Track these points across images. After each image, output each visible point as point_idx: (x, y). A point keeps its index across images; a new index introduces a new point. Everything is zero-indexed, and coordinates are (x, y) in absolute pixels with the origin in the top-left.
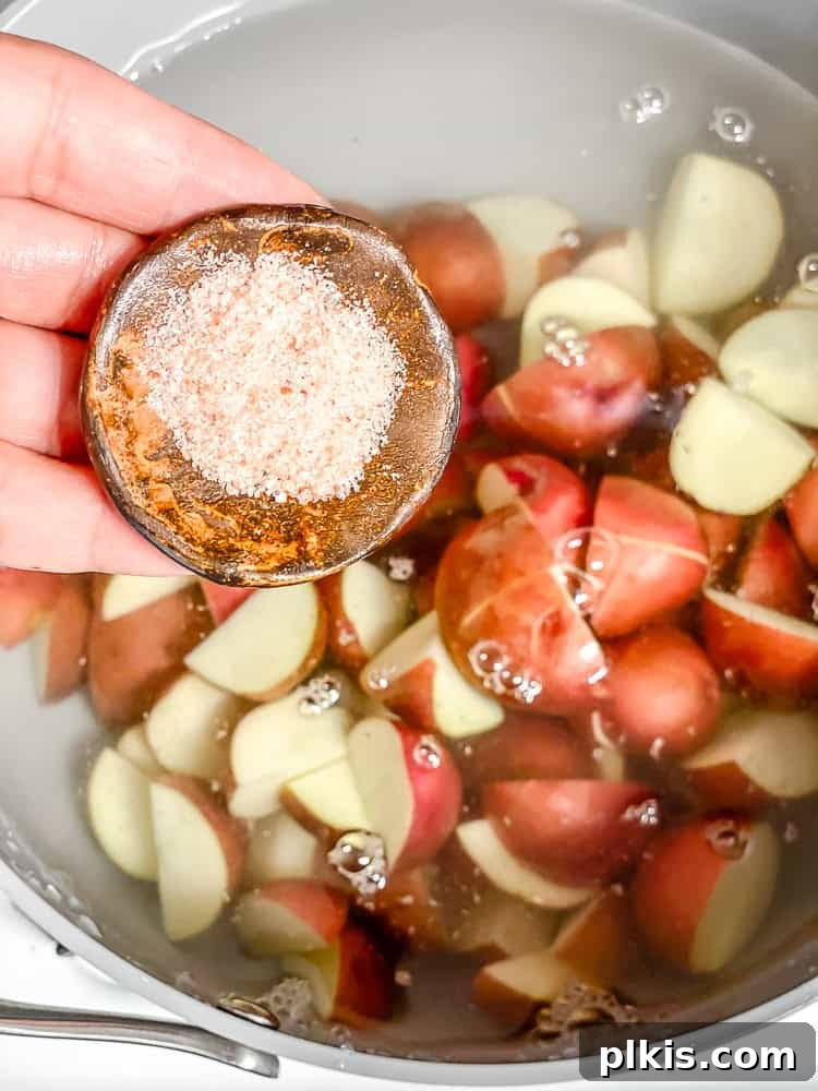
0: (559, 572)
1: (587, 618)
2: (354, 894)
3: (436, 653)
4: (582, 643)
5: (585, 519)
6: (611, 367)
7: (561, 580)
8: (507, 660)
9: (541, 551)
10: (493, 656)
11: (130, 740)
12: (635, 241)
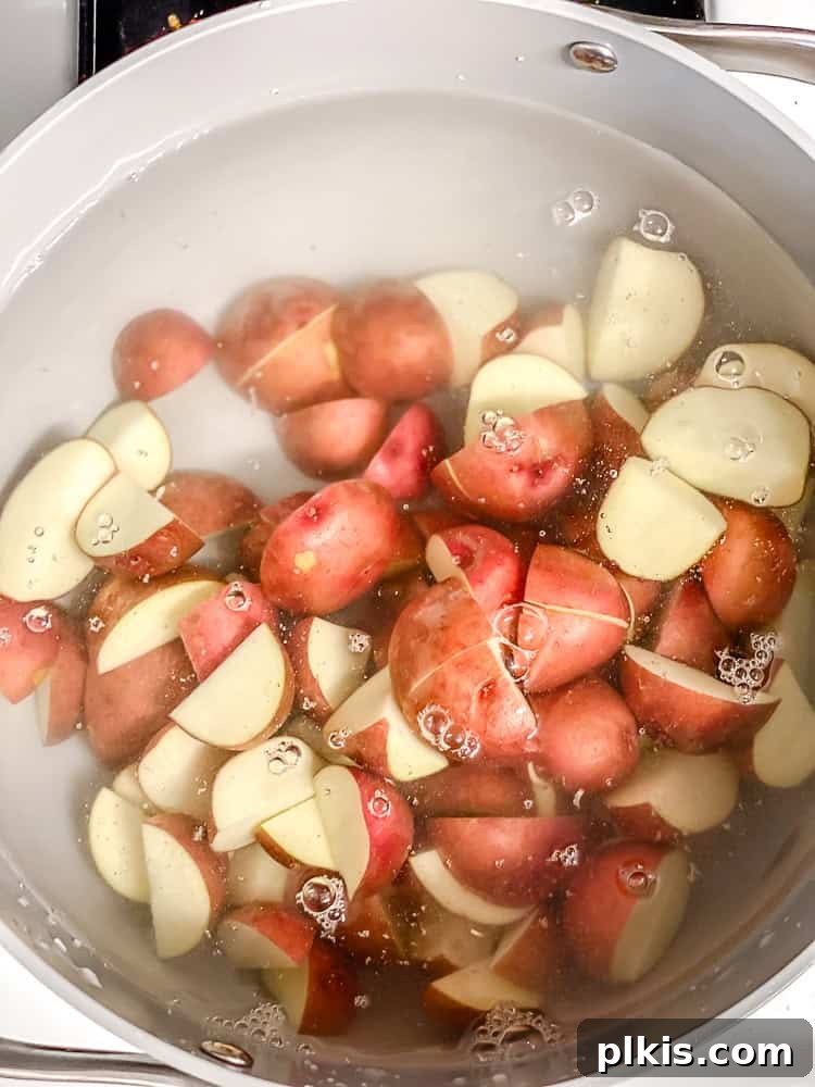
0: (495, 644)
1: (520, 684)
2: (319, 928)
3: (389, 713)
4: (516, 706)
5: (518, 594)
6: (545, 443)
7: (497, 652)
8: (450, 723)
9: (479, 625)
10: (438, 719)
11: (124, 780)
12: (570, 315)
